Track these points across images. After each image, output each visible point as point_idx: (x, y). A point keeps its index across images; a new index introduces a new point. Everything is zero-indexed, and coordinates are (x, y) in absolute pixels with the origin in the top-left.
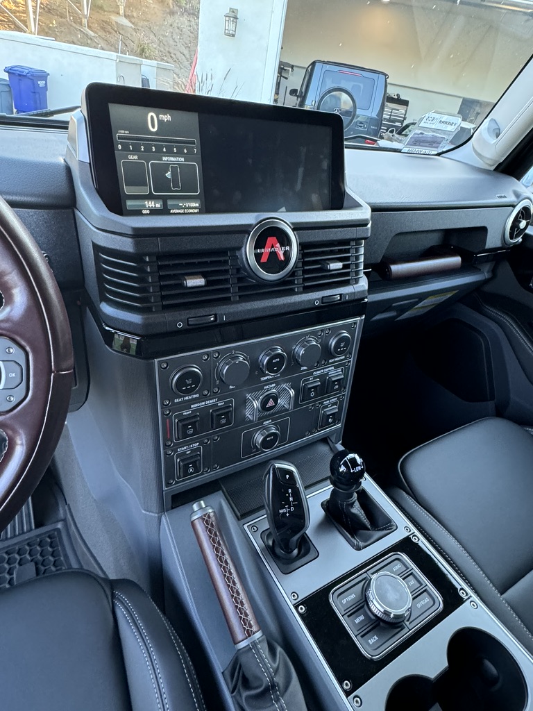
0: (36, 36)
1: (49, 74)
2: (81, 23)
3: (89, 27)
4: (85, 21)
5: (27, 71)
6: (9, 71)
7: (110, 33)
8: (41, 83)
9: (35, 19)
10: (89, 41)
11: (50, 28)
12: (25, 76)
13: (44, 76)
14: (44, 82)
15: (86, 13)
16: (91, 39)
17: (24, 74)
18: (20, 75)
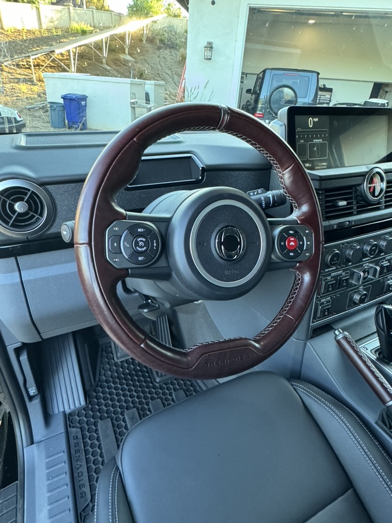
0: (75, 74)
1: (87, 97)
2: (102, 63)
3: (107, 64)
4: (104, 61)
5: (75, 96)
6: (64, 98)
7: (120, 66)
8: (83, 103)
9: (74, 63)
10: (107, 73)
11: (83, 68)
12: (74, 99)
13: (84, 98)
14: (85, 102)
15: (105, 56)
16: (108, 71)
17: (73, 98)
18: (70, 99)
